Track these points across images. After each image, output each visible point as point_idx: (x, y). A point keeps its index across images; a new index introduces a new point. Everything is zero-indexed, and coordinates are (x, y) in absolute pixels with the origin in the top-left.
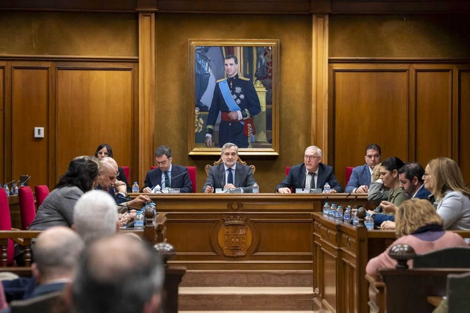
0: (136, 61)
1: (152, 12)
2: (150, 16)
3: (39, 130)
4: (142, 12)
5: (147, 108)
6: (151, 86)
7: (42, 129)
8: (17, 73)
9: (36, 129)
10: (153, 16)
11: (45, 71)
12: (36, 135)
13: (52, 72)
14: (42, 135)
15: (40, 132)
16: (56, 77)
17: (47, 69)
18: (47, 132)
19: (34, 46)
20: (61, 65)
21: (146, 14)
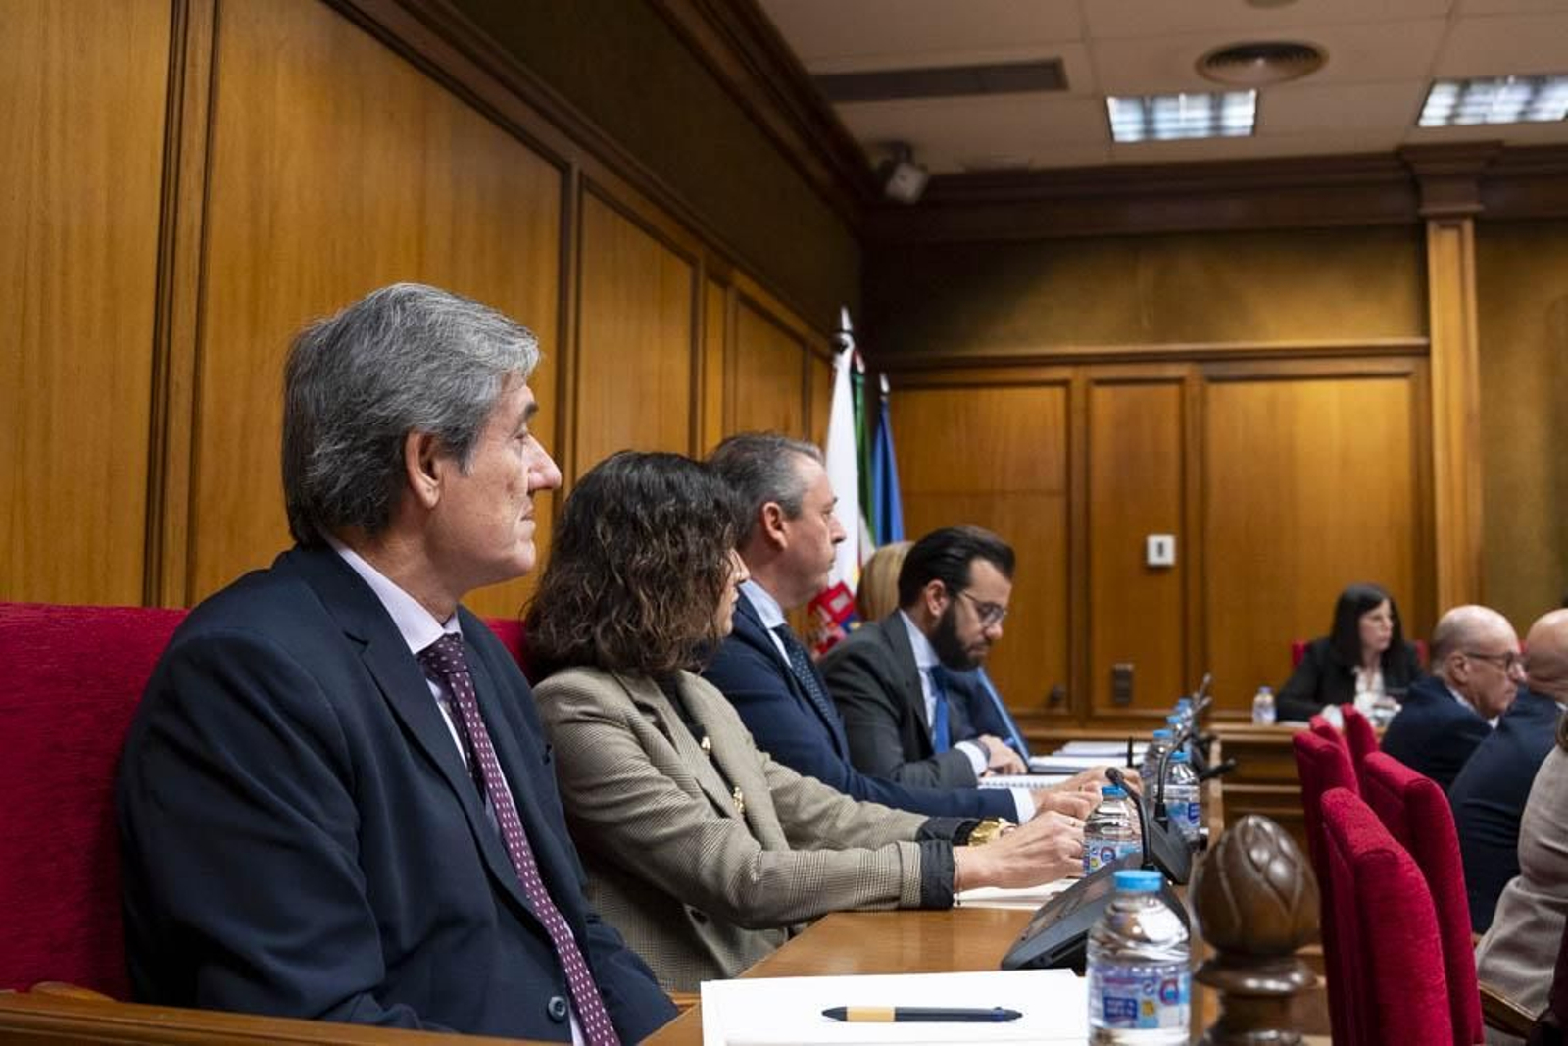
0: (1425, 352)
1: (1464, 215)
2: (1459, 228)
3: (1161, 548)
4: (1438, 217)
5: (1457, 479)
6: (1468, 417)
7: (1169, 542)
8: (1101, 394)
9: (1153, 541)
10: (1468, 226)
11: (1173, 389)
12: (1154, 558)
13: (1193, 389)
14: (1169, 557)
15: (1162, 549)
16: (1204, 401)
17: (1179, 381)
18: (1182, 548)
19: (1145, 323)
20: (1216, 369)
21: (1450, 221)
